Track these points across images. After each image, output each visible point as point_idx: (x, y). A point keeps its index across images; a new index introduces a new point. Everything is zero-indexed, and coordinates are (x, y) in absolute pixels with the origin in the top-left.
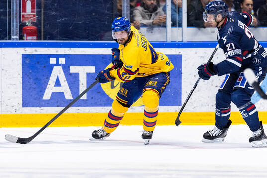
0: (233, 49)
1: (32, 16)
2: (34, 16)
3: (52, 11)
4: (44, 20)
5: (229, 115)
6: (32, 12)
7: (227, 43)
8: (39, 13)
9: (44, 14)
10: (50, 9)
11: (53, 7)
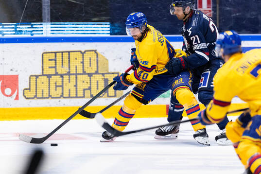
0: (198, 43)
1: (208, 11)
2: (210, 11)
3: (227, 7)
4: (220, 15)
5: (183, 111)
6: (208, 8)
7: (192, 35)
8: (214, 9)
9: (220, 9)
10: (225, 5)
11: (228, 3)
